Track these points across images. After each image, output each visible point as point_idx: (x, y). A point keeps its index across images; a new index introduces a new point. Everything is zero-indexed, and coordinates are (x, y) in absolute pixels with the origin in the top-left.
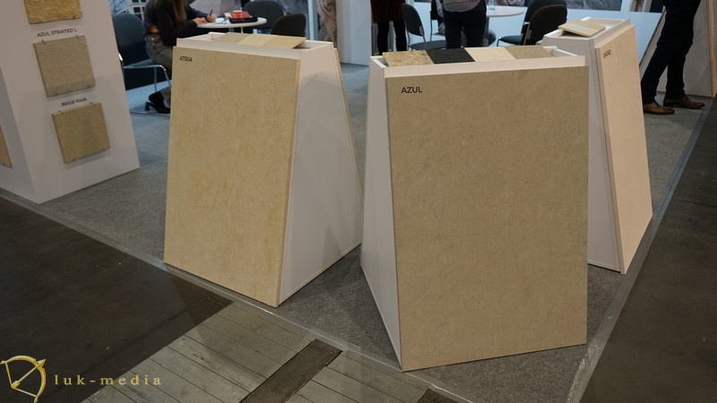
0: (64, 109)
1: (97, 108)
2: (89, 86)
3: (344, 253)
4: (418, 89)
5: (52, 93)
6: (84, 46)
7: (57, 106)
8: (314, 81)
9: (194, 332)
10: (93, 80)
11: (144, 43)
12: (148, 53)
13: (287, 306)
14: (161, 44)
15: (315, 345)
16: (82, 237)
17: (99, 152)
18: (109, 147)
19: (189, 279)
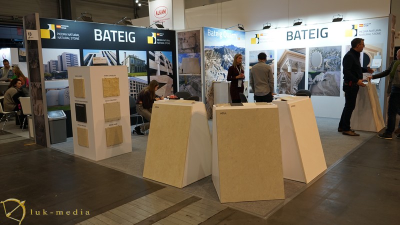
0: (109, 127)
1: (120, 127)
2: (119, 119)
3: (206, 176)
4: (225, 113)
5: (107, 121)
6: (119, 105)
7: (107, 126)
8: (197, 114)
9: (154, 193)
10: (120, 117)
11: (136, 107)
12: (137, 111)
13: (184, 188)
14: (142, 107)
15: (193, 197)
16: (113, 170)
17: (119, 144)
18: (122, 142)
19: (151, 181)
